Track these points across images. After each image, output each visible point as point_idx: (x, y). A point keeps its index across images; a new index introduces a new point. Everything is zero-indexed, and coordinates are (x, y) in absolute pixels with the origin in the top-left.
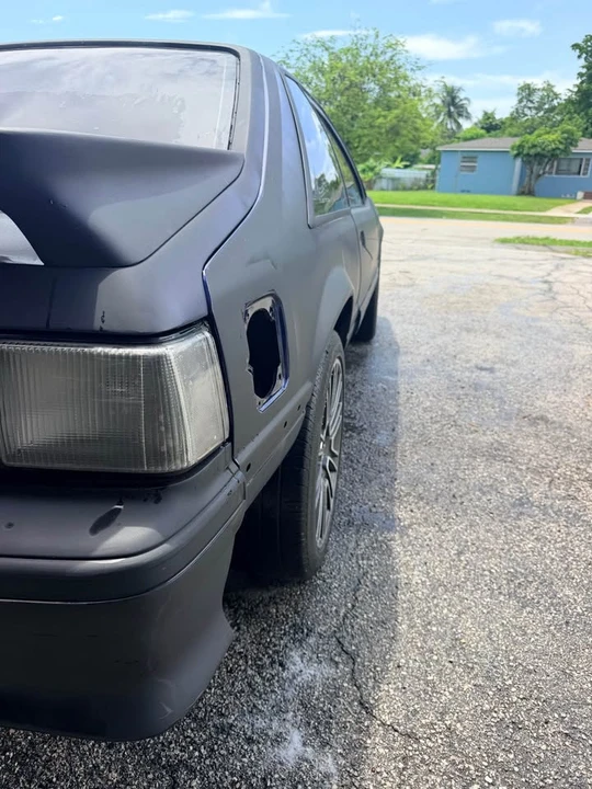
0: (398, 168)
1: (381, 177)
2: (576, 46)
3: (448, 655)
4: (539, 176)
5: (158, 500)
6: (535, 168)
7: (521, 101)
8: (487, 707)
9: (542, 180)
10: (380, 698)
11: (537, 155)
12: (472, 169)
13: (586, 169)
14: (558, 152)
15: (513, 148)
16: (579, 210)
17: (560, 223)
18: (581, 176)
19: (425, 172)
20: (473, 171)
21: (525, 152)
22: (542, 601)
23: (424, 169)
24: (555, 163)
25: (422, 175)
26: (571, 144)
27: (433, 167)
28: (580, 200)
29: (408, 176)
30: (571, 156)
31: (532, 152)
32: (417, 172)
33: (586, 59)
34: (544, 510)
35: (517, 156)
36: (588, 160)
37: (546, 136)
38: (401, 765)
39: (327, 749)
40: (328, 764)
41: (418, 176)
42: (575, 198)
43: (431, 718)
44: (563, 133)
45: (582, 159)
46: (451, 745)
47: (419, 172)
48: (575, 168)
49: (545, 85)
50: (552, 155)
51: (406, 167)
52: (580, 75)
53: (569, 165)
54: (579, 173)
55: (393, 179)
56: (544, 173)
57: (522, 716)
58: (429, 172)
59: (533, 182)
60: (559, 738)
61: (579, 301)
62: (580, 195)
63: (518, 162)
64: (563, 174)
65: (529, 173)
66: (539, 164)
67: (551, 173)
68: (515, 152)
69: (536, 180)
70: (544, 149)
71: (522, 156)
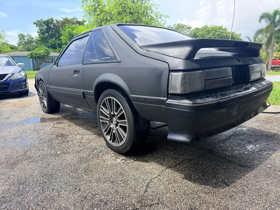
2: (34, 23)
4: (40, 64)
6: (38, 61)
7: (20, 39)
11: (38, 57)
14: (45, 56)
15: (28, 55)
21: (34, 56)
24: (45, 60)
26: (48, 54)
30: (49, 57)
31: (36, 56)
33: (39, 27)
35: (30, 58)
36: (54, 58)
37: (40, 51)
44: (44, 50)
45: (52, 58)
48: (51, 61)
49: (28, 35)
50: (43, 57)
52: (38, 32)
53: (49, 60)
59: (39, 66)
63: (31, 60)
64: (47, 63)
65: (36, 63)
66: (39, 60)
67: (43, 63)
68: (30, 56)
69: (40, 65)
70: (40, 55)
71: (33, 57)
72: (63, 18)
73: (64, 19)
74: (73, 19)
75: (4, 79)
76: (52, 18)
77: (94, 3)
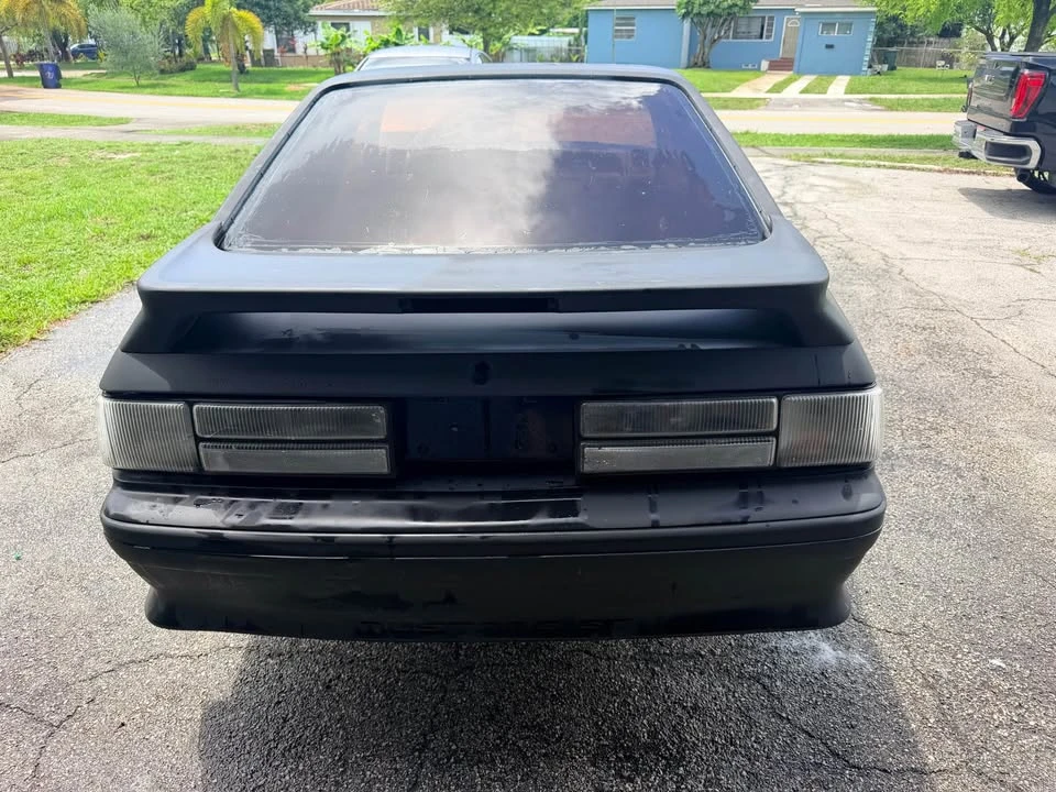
0: (533, 34)
1: (511, 49)
3: (898, 579)
4: (715, 41)
5: (866, 477)
6: (708, 31)
8: (942, 609)
9: (717, 47)
10: (866, 615)
11: (710, 14)
12: (630, 34)
13: (770, 31)
14: (736, 10)
15: (679, 5)
16: (768, 88)
17: (751, 108)
18: (764, 40)
19: (567, 39)
20: (629, 37)
21: (695, 10)
22: (943, 533)
23: (564, 34)
24: (732, 25)
25: (563, 42)
26: (750, 0)
27: (576, 30)
28: (765, 72)
29: (545, 45)
30: (751, 15)
31: (704, 10)
32: (556, 39)
34: (909, 458)
35: (684, 16)
36: (771, 18)
38: (906, 651)
39: (851, 650)
40: (857, 659)
41: (558, 44)
42: (759, 69)
43: (908, 621)
45: (763, 18)
46: (931, 635)
47: (558, 39)
48: (756, 29)
50: (729, 14)
51: (543, 32)
53: (749, 26)
54: (761, 37)
55: (528, 50)
56: (719, 38)
57: (968, 610)
58: (572, 38)
59: (707, 50)
60: (999, 620)
61: (832, 229)
62: (765, 65)
63: (687, 24)
64: (742, 38)
65: (701, 38)
66: (713, 26)
67: (728, 37)
68: (683, 11)
69: (711, 47)
70: (718, 7)
71: (691, 16)
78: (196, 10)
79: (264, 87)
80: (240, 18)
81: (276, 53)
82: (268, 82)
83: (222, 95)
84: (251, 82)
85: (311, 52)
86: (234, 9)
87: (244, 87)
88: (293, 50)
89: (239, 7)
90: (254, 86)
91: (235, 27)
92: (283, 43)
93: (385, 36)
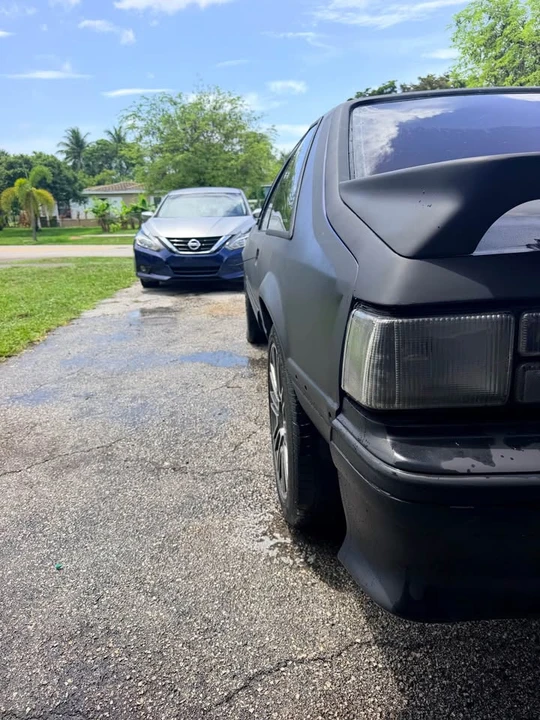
72: (420, 78)
73: (422, 80)
74: (448, 76)
75: (214, 248)
76: (393, 83)
77: (492, 21)
78: (8, 189)
79: (54, 238)
80: (39, 194)
81: (58, 219)
82: (57, 235)
83: (26, 243)
84: (44, 235)
85: (82, 217)
86: (34, 189)
87: (40, 239)
88: (69, 216)
89: (37, 188)
90: (46, 238)
91: (34, 199)
92: (62, 212)
93: (135, 205)
